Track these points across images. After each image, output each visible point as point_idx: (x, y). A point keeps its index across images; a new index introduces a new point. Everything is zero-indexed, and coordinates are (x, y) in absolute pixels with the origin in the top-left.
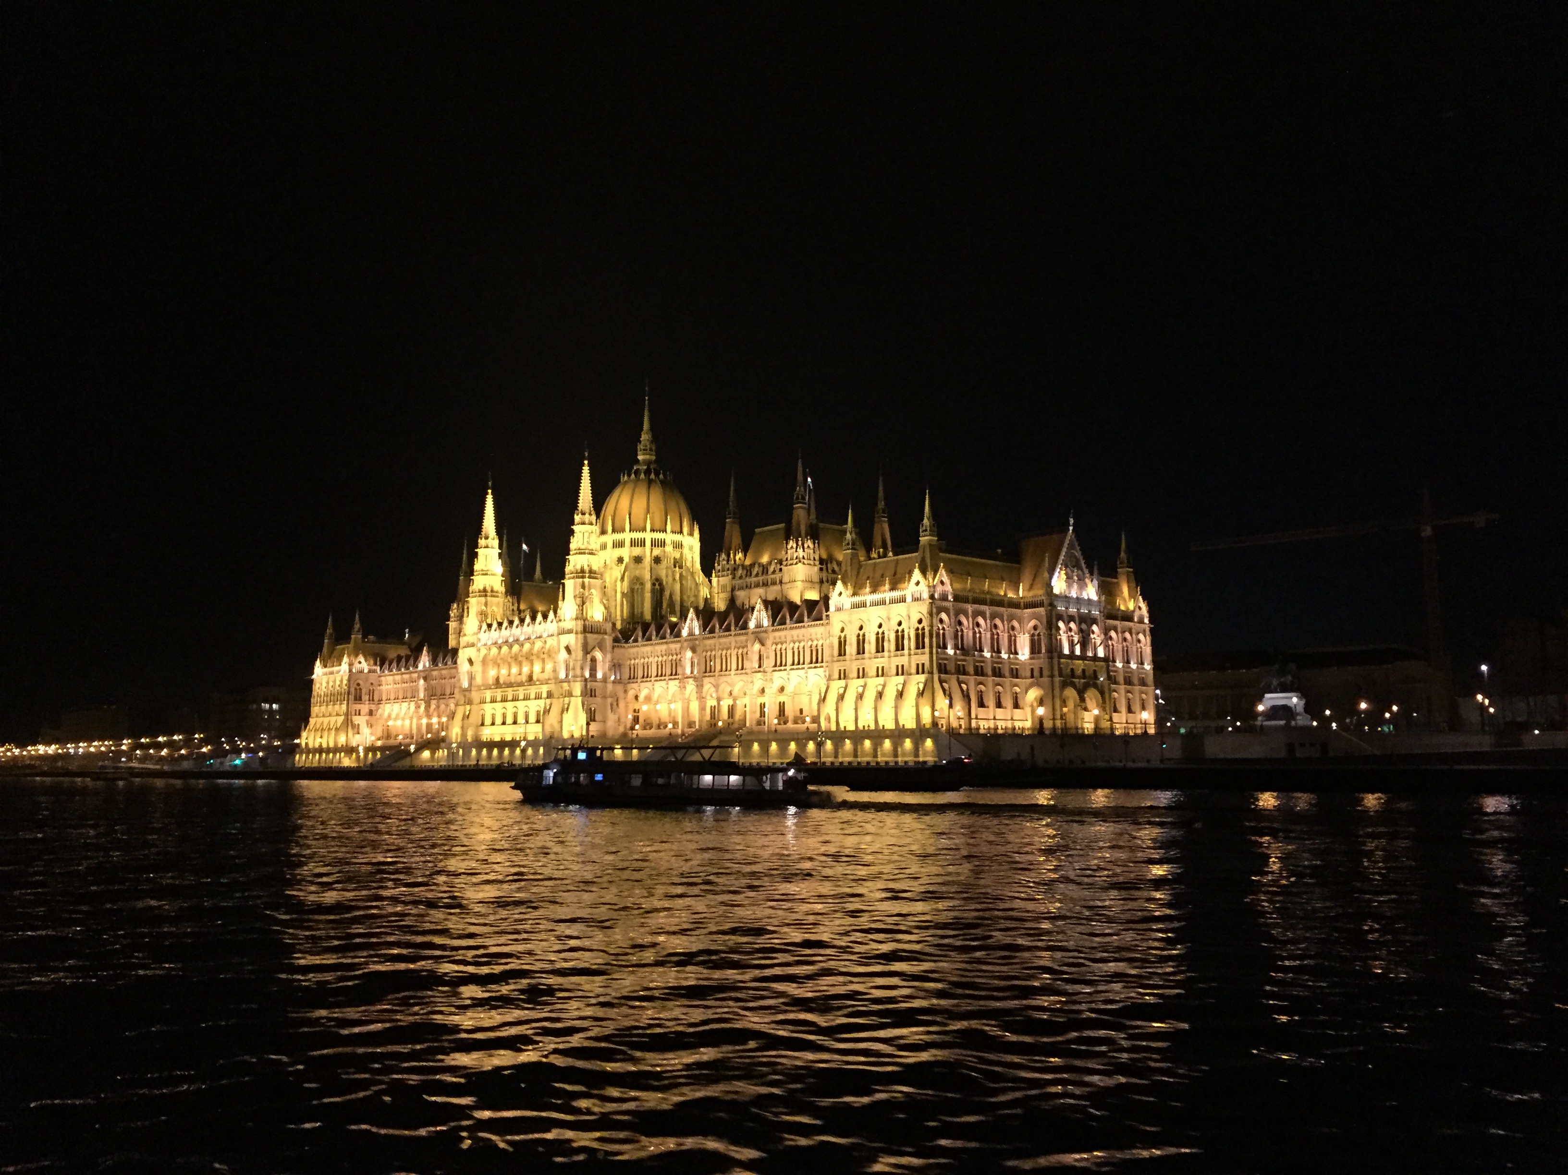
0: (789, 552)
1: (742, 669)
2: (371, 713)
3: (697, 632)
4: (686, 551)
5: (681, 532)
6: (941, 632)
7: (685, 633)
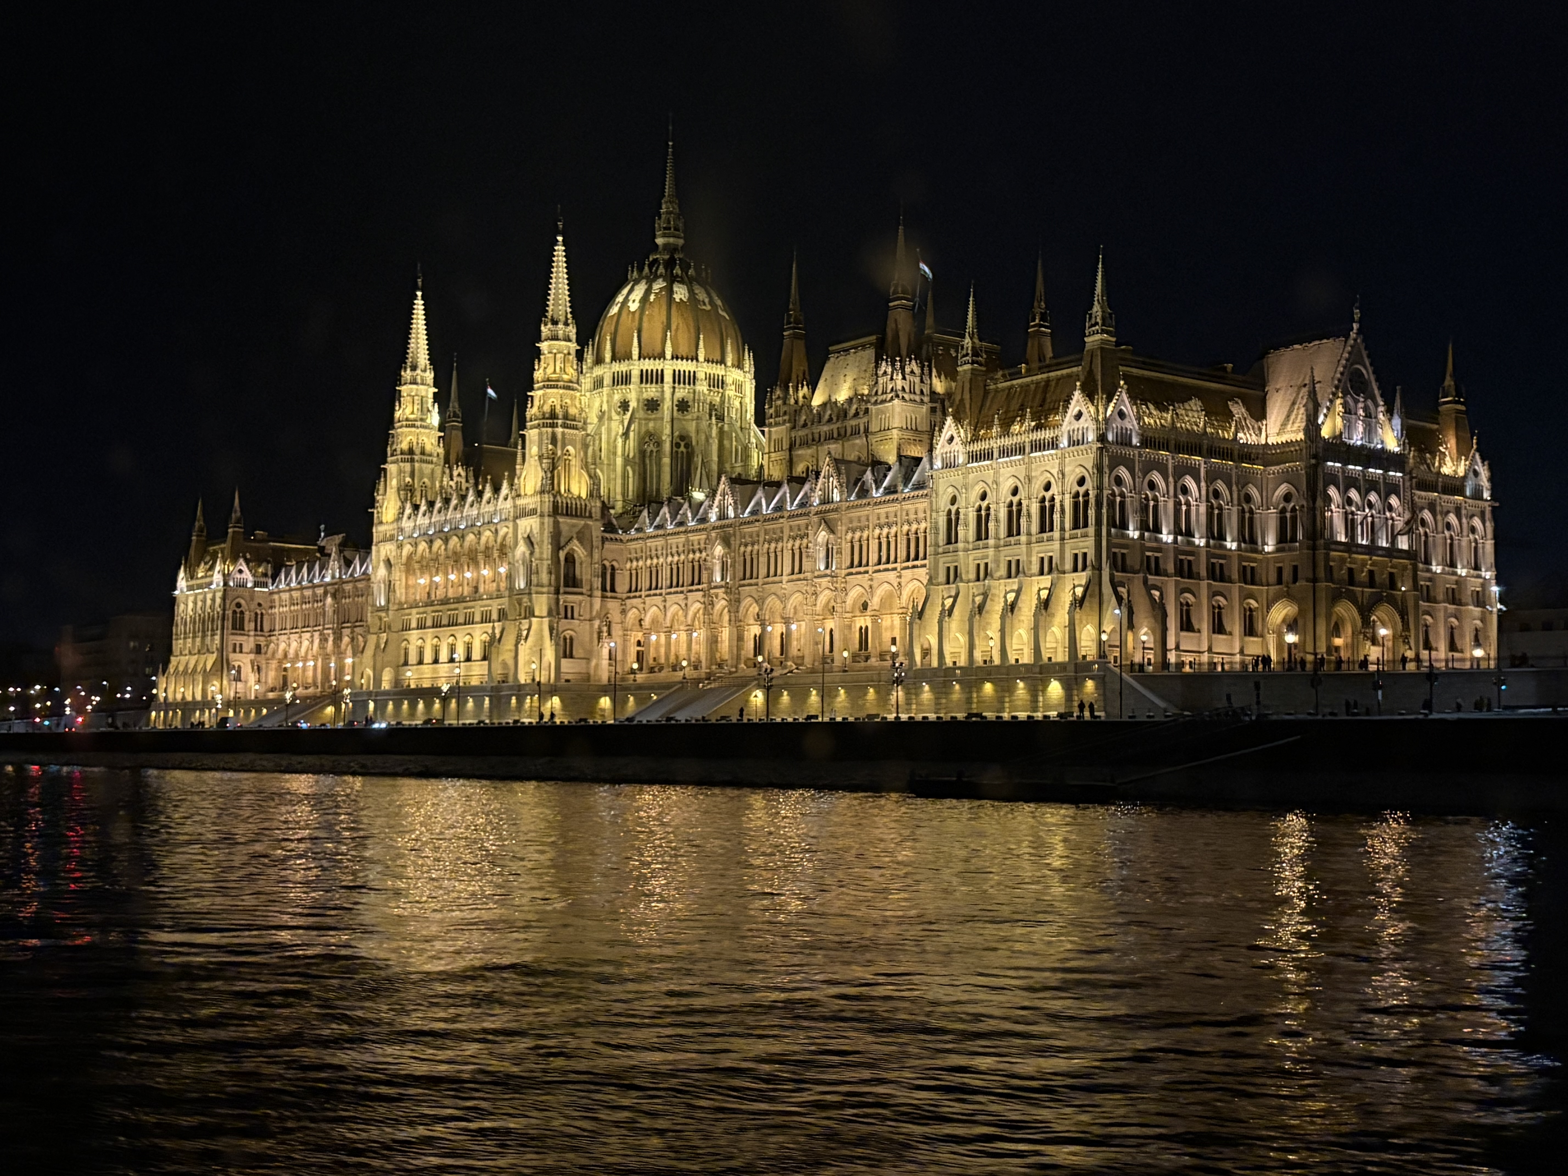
0: (881, 381)
1: (800, 572)
2: (258, 650)
3: (731, 513)
4: (730, 392)
5: (722, 362)
6: (1118, 499)
7: (713, 516)
